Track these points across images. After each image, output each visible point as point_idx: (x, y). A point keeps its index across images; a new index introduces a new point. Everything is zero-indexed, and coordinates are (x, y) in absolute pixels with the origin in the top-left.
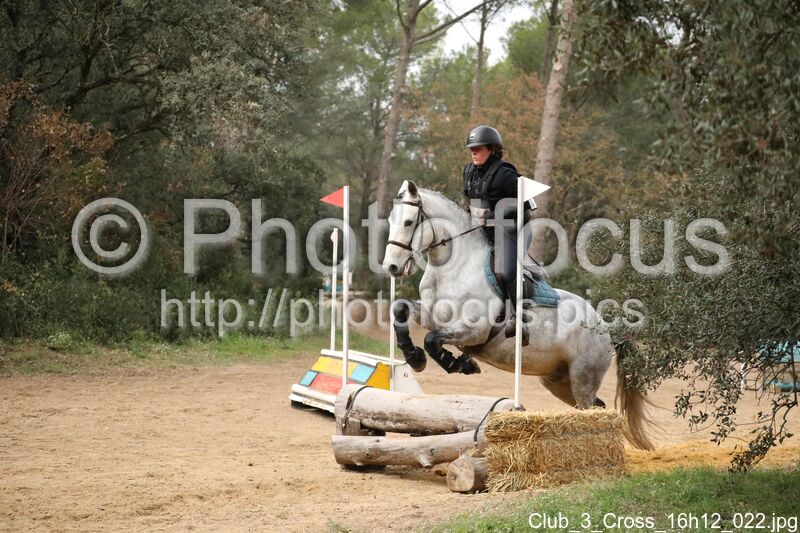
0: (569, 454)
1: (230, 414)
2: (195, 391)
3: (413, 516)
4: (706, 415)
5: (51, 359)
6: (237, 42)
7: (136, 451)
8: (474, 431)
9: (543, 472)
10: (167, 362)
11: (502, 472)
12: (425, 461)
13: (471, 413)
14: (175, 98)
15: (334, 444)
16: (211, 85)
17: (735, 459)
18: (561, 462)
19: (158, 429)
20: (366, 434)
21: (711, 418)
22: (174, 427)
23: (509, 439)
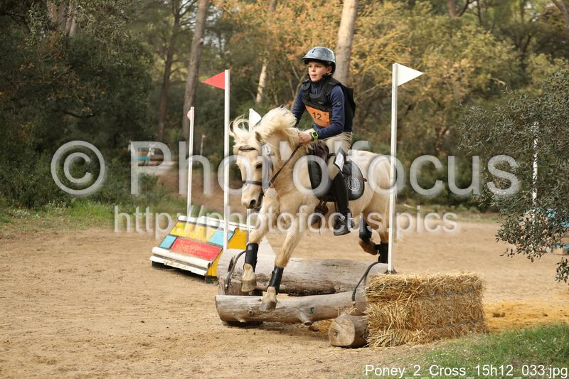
0: (440, 313)
9: (419, 329)
11: (382, 329)
12: (304, 318)
13: (347, 276)
15: (217, 303)
23: (389, 299)
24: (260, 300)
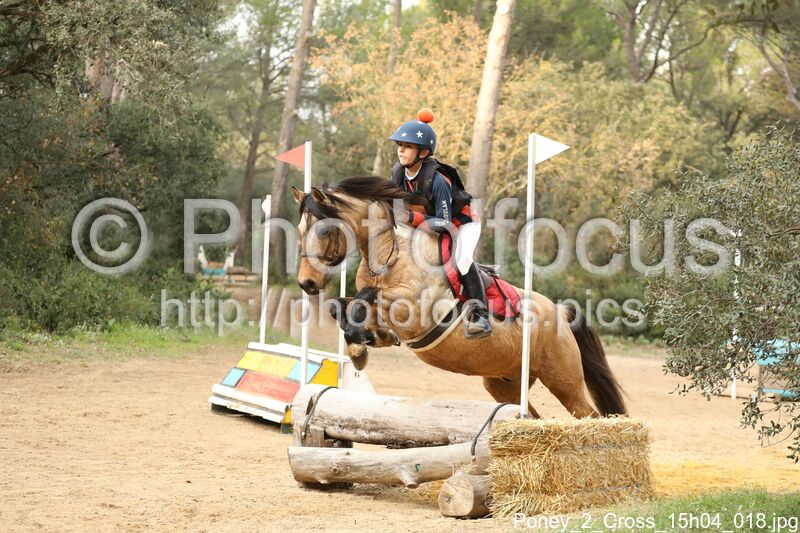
0: (590, 472)
8: (470, 443)
9: (561, 493)
11: (510, 492)
12: (408, 478)
13: (465, 422)
15: (291, 457)
18: (580, 481)
20: (330, 445)
23: (520, 452)
24: (348, 454)
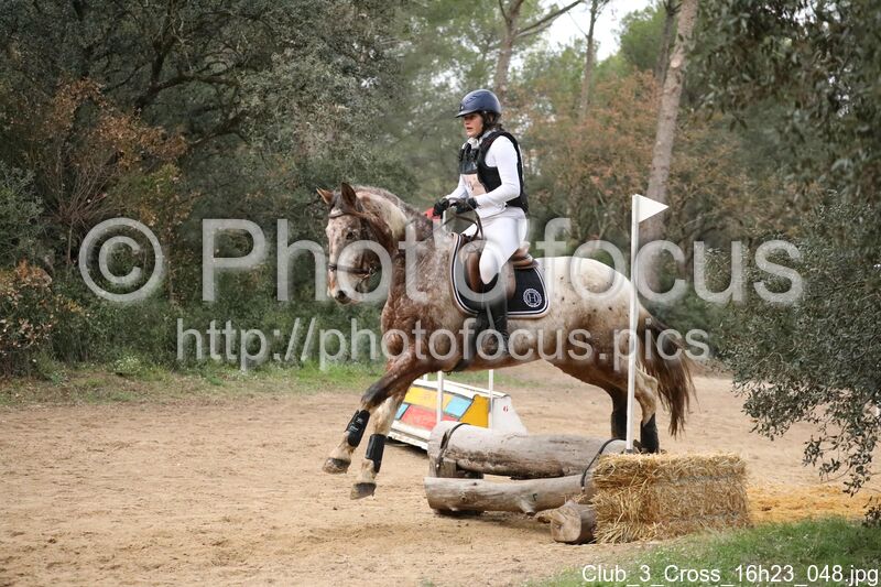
0: (685, 502)
1: (313, 449)
2: (275, 423)
3: (514, 571)
4: (838, 463)
5: (119, 386)
6: (323, 38)
7: (210, 492)
8: (580, 476)
9: (657, 522)
10: (244, 390)
11: (612, 521)
12: (527, 507)
13: (578, 455)
14: (255, 101)
15: (426, 487)
16: (294, 86)
17: (870, 512)
18: (677, 511)
19: (234, 466)
21: (844, 467)
22: (252, 464)
23: (620, 484)
24: (477, 484)
